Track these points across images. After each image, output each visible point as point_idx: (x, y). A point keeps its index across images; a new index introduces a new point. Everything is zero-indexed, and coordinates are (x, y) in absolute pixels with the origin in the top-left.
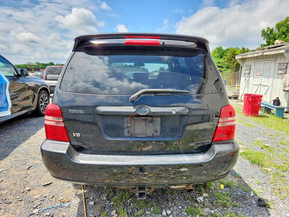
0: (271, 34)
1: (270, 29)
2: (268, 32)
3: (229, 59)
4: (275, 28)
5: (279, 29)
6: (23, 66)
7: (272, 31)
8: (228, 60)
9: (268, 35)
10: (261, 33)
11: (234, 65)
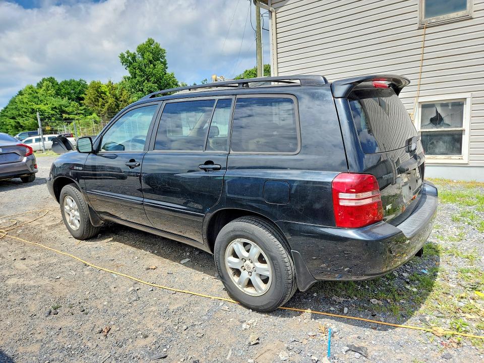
0: (133, 62)
1: (131, 54)
2: (130, 58)
3: (94, 100)
4: (137, 53)
5: (143, 55)
7: (134, 58)
8: (92, 101)
9: (131, 63)
10: (119, 59)
11: (104, 110)
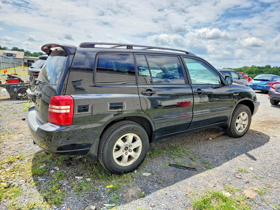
6: (238, 70)
